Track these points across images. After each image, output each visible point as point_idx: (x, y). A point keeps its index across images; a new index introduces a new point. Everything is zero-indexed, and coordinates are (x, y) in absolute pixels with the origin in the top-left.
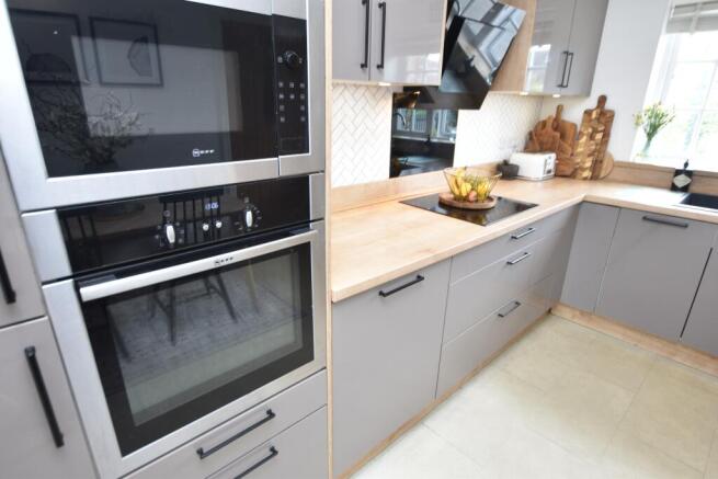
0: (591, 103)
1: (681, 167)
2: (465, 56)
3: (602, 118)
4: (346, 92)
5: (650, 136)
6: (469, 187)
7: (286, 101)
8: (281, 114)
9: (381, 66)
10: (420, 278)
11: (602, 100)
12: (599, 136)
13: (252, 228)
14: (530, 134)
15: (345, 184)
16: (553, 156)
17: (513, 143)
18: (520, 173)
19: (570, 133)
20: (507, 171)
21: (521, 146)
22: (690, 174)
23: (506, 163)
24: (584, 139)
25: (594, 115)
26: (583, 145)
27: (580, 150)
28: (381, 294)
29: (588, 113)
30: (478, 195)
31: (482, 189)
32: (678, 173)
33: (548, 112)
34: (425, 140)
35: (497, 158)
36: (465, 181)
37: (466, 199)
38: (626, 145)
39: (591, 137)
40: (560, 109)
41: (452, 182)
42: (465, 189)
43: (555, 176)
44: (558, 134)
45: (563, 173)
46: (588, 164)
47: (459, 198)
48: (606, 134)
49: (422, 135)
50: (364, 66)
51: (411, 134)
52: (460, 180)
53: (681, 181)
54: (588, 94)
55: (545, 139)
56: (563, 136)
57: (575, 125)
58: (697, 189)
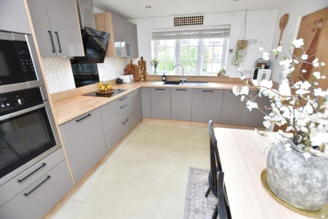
0: (139, 59)
1: (163, 75)
2: (98, 44)
3: (143, 63)
4: (50, 60)
5: (155, 67)
6: (104, 87)
7: (25, 65)
8: (24, 69)
9: (60, 51)
10: (90, 115)
11: (142, 58)
12: (143, 68)
13: (22, 105)
14: (125, 69)
15: (58, 92)
16: (132, 75)
17: (120, 72)
18: (124, 81)
19: (135, 68)
20: (119, 82)
21: (123, 73)
22: (165, 76)
23: (118, 79)
24: (140, 69)
25: (141, 62)
26: (140, 72)
27: (139, 73)
28: (77, 121)
29: (139, 62)
30: (107, 89)
31: (108, 87)
32: (163, 76)
33: (128, 62)
34: (91, 74)
35: (115, 77)
36: (103, 85)
37: (104, 91)
38: (150, 70)
39: (141, 69)
40: (131, 61)
41: (99, 86)
42: (103, 88)
43: (135, 81)
44: (132, 69)
45: (136, 80)
46: (142, 77)
47: (102, 91)
48: (145, 68)
49: (90, 73)
50: (54, 51)
51: (85, 73)
52: (101, 86)
53: (164, 78)
54: (138, 57)
55: (129, 70)
56: (134, 69)
57: (136, 66)
58: (168, 80)
